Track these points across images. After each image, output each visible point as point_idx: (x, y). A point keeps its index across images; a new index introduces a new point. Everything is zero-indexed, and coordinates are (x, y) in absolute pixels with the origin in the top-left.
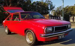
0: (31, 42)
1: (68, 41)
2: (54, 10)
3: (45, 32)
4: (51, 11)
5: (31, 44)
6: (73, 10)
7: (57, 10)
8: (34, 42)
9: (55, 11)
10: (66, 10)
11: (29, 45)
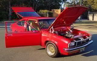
0: (52, 54)
1: (89, 52)
2: (68, 2)
3: (68, 47)
4: (64, 3)
5: (52, 56)
6: (94, 3)
7: (72, 2)
8: (56, 55)
9: (70, 3)
10: (84, 3)
11: (50, 57)
